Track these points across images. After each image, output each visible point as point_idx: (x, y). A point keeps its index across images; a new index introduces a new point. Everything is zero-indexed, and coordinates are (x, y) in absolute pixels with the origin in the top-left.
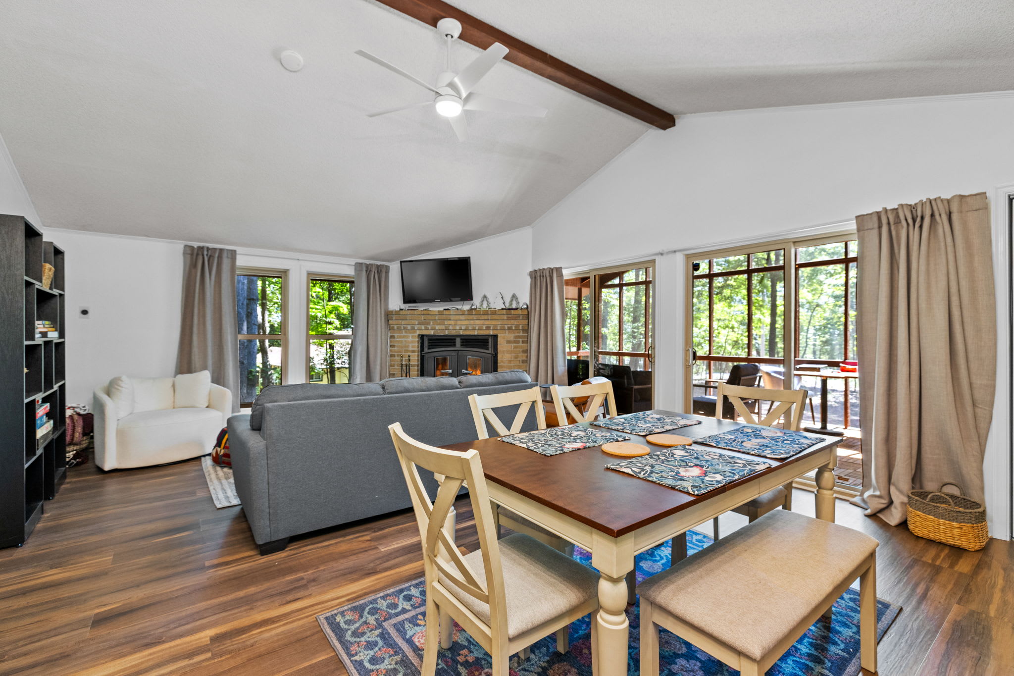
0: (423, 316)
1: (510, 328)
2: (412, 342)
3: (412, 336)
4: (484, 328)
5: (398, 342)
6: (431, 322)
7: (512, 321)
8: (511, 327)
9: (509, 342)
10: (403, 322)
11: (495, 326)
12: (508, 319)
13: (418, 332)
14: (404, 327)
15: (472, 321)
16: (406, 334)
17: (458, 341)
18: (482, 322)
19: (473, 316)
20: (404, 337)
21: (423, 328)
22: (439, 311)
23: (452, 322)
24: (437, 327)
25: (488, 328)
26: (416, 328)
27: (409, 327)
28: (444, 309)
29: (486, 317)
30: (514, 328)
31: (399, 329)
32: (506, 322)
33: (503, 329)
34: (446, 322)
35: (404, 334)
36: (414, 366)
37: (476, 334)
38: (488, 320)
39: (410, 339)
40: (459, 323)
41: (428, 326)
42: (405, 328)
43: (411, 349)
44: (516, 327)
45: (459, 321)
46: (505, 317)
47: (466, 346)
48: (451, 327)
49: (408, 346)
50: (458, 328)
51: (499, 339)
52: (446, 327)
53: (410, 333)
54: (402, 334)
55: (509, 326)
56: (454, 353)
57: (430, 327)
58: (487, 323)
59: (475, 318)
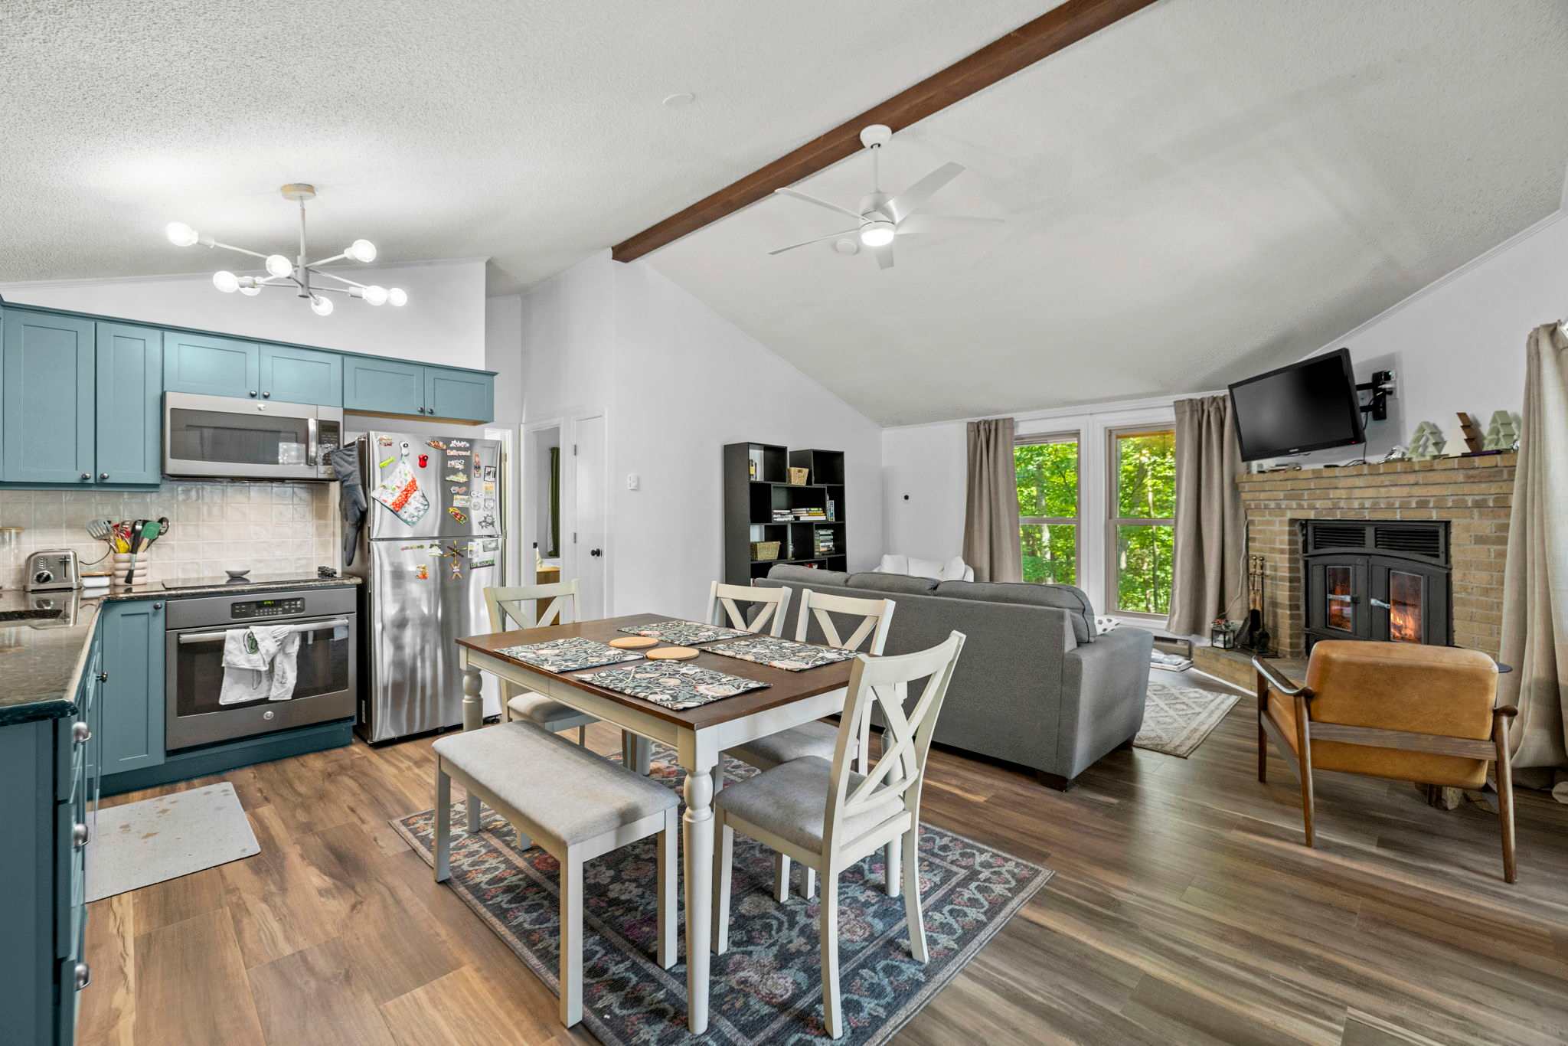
0: (1289, 482)
1: (1479, 505)
2: (1281, 533)
3: (1280, 522)
4: (1414, 505)
5: (1260, 531)
6: (1306, 493)
7: (1483, 485)
8: (1485, 500)
9: (1480, 540)
10: (1263, 495)
11: (1441, 499)
12: (1471, 480)
13: (1289, 515)
14: (1265, 505)
15: (1383, 490)
16: (1270, 518)
17: (1370, 533)
18: (1405, 491)
19: (1382, 478)
20: (1269, 523)
21: (1295, 506)
22: (1314, 471)
23: (1343, 493)
24: (1318, 504)
25: (1423, 504)
26: (1283, 506)
27: (1272, 505)
28: (1326, 466)
29: (1412, 478)
30: (1491, 504)
31: (1257, 507)
32: (1466, 489)
33: (1460, 505)
34: (1331, 491)
35: (1268, 518)
36: (1282, 579)
37: (1398, 518)
38: (1416, 484)
39: (1276, 528)
40: (1357, 493)
41: (1303, 502)
42: (1266, 507)
43: (1278, 546)
44: (1496, 500)
45: (1357, 490)
46: (1460, 476)
47: (1390, 547)
48: (1342, 504)
49: (1274, 543)
50: (1356, 504)
51: (1454, 531)
52: (1333, 504)
53: (1276, 516)
54: (1264, 519)
55: (1477, 498)
56: (1359, 560)
57: (1305, 504)
58: (1417, 491)
59: (1387, 483)
